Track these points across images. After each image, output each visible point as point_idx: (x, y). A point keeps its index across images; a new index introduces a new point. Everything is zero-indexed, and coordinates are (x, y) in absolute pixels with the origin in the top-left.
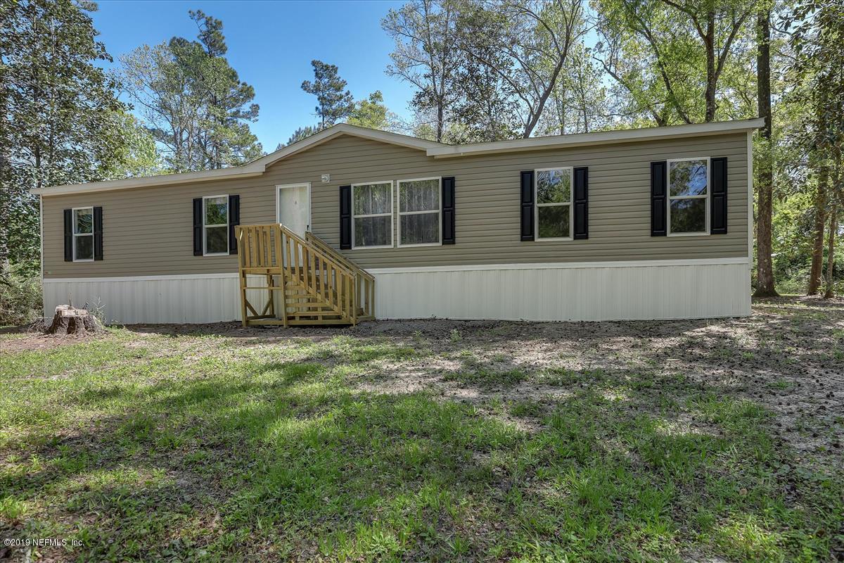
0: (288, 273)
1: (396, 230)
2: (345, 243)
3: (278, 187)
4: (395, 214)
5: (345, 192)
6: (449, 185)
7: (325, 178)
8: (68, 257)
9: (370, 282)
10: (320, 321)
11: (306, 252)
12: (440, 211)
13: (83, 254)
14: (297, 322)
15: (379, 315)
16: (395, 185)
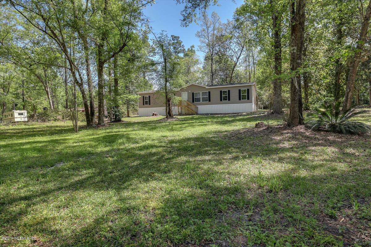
0: (185, 107)
1: (201, 100)
2: (193, 102)
3: (182, 93)
4: (201, 97)
5: (193, 93)
6: (209, 92)
7: (190, 91)
8: (144, 104)
9: (197, 108)
10: (190, 114)
11: (187, 103)
12: (208, 97)
13: (146, 104)
14: (187, 114)
15: (199, 113)
16: (201, 93)
